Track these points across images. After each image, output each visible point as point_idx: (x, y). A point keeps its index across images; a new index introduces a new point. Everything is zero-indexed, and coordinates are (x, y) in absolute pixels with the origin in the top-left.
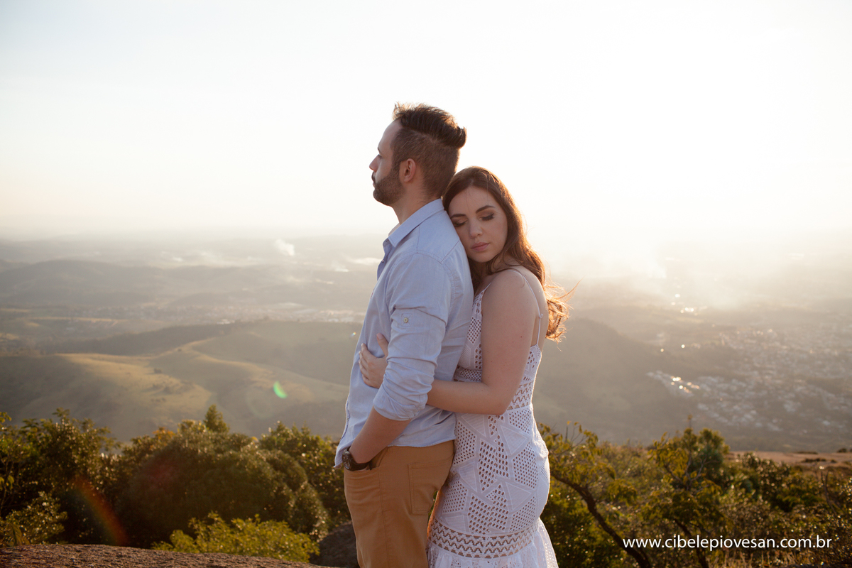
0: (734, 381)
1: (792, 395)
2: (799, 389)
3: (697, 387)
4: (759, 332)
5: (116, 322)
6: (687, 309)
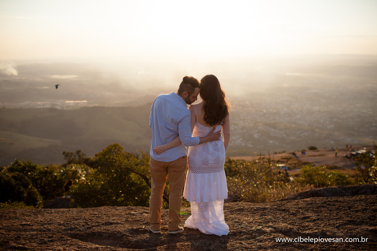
1: (257, 131)
4: (242, 103)
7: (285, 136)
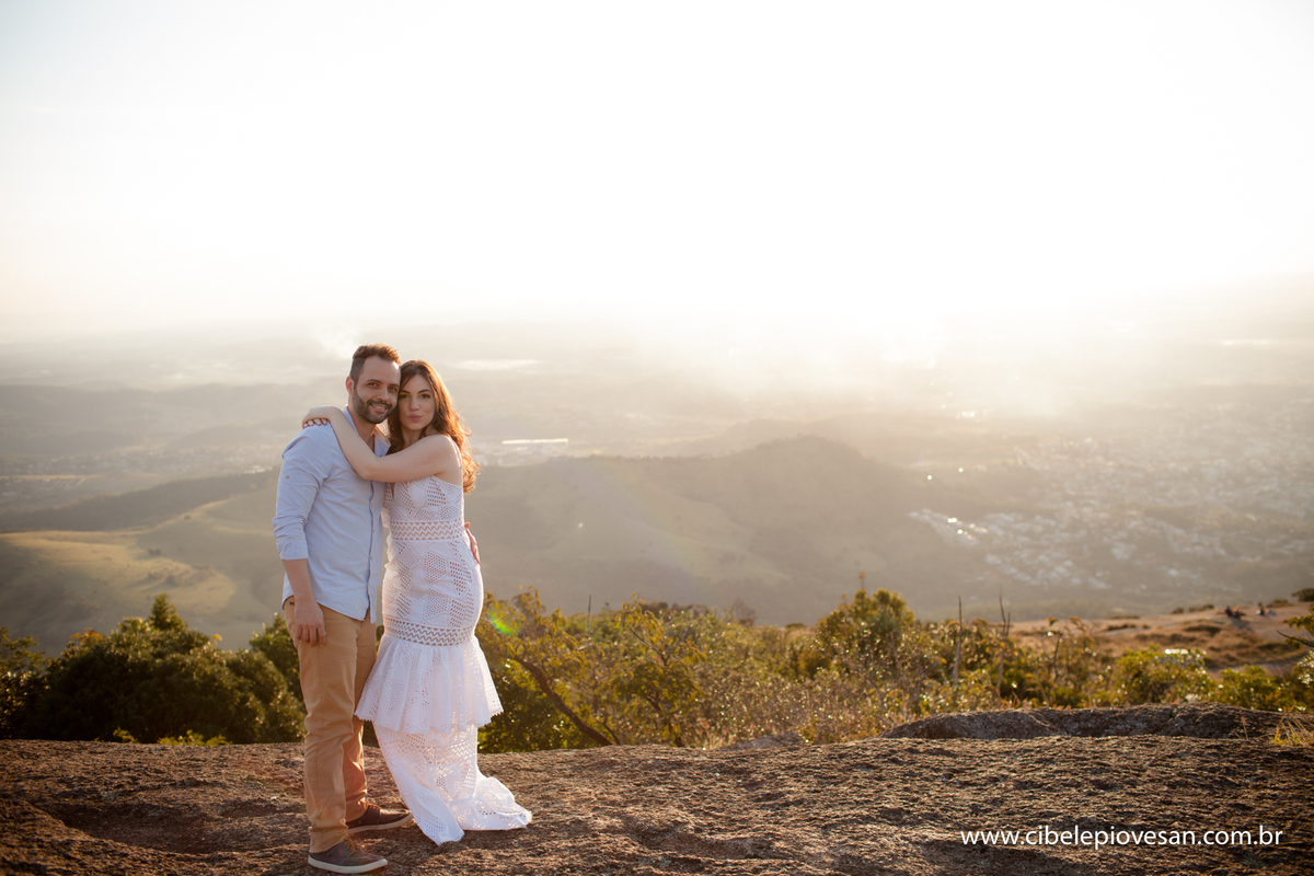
0: (1038, 518)
1: (1124, 535)
2: (1133, 524)
3: (984, 531)
4: (1071, 443)
5: (83, 478)
6: (964, 414)
7: (1222, 552)
